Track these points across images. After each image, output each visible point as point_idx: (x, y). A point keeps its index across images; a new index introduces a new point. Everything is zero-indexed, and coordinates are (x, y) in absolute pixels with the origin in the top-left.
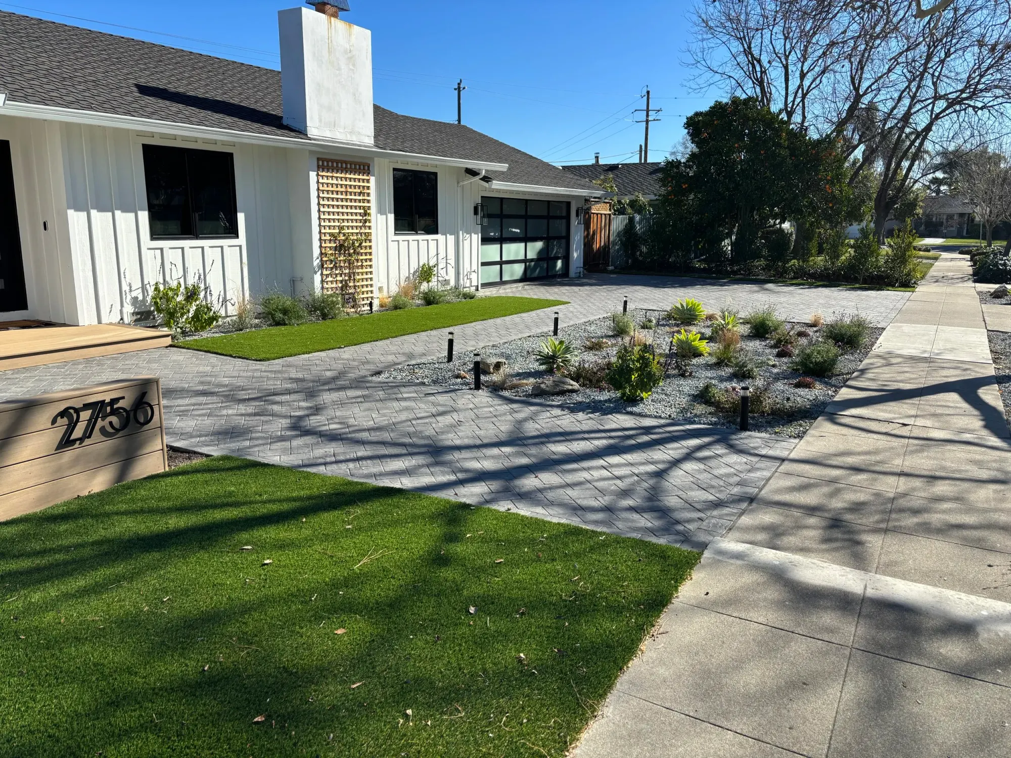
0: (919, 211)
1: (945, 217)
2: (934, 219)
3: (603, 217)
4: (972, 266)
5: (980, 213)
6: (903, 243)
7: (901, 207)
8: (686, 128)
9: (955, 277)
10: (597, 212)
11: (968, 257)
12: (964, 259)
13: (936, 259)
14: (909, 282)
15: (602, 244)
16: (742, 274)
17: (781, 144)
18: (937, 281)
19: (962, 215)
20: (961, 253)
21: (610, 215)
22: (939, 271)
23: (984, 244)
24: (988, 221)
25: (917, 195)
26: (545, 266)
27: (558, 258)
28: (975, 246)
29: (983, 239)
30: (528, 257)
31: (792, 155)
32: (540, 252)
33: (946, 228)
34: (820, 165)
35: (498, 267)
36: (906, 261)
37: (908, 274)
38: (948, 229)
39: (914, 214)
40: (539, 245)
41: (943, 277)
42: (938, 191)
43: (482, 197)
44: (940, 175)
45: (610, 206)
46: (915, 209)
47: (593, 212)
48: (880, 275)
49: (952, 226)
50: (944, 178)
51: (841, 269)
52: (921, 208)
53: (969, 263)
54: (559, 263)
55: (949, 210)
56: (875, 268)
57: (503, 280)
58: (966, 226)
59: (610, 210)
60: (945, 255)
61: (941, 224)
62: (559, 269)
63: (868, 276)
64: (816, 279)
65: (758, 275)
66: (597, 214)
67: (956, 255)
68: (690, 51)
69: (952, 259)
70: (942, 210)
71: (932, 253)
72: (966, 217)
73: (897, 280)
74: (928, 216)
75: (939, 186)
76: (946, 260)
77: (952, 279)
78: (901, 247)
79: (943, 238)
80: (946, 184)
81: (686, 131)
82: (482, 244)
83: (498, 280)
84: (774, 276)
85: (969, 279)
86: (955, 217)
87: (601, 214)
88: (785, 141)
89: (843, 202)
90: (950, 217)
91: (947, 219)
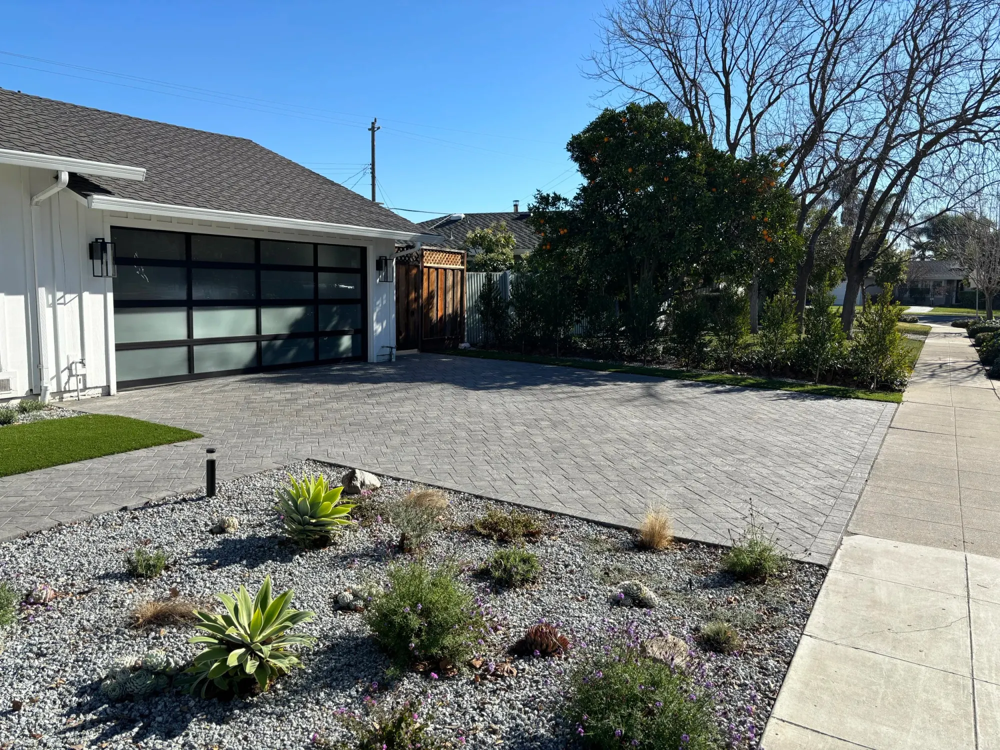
0: (903, 276)
1: (931, 284)
2: (920, 286)
3: (450, 273)
4: (973, 346)
5: (975, 280)
6: (880, 321)
7: (882, 272)
8: (569, 150)
9: (957, 366)
10: (436, 265)
11: (963, 330)
12: (960, 334)
13: (926, 333)
14: (892, 383)
15: (450, 310)
16: (640, 361)
17: (695, 168)
18: (932, 376)
19: (950, 282)
20: (954, 325)
21: (462, 271)
22: (934, 354)
23: (982, 314)
24: (987, 288)
25: (901, 259)
26: (311, 345)
27: (345, 333)
28: (970, 317)
29: (980, 309)
30: (264, 332)
31: (710, 185)
32: (296, 325)
33: (933, 295)
34: (752, 201)
35: (184, 350)
36: (887, 349)
37: (891, 370)
38: (936, 296)
39: (897, 280)
40: (295, 312)
41: (941, 366)
42: (922, 257)
43: (112, 227)
44: (924, 239)
45: (462, 258)
46: (899, 274)
47: (425, 264)
48: (847, 369)
49: (940, 294)
50: (928, 243)
51: (785, 357)
52: (904, 273)
53: (969, 342)
54: (346, 341)
55: (938, 276)
56: (837, 359)
57: (196, 372)
58: (954, 293)
59: (462, 263)
60: (936, 328)
61: (928, 291)
62: (347, 350)
63: (827, 371)
64: (749, 371)
65: (664, 363)
66: (437, 269)
67: (947, 328)
68: (594, 59)
69: (946, 335)
70: (928, 276)
71: (920, 325)
72: (955, 284)
73: (872, 378)
74: (913, 282)
75: (923, 251)
76: (938, 334)
77: (954, 370)
78: (877, 327)
79: (930, 306)
80: (931, 249)
81: (570, 154)
82: (116, 312)
83: (184, 371)
84: (686, 366)
85: (979, 371)
86: (943, 284)
87: (445, 269)
88: (701, 164)
89: (790, 256)
90: (938, 284)
91: (934, 286)
